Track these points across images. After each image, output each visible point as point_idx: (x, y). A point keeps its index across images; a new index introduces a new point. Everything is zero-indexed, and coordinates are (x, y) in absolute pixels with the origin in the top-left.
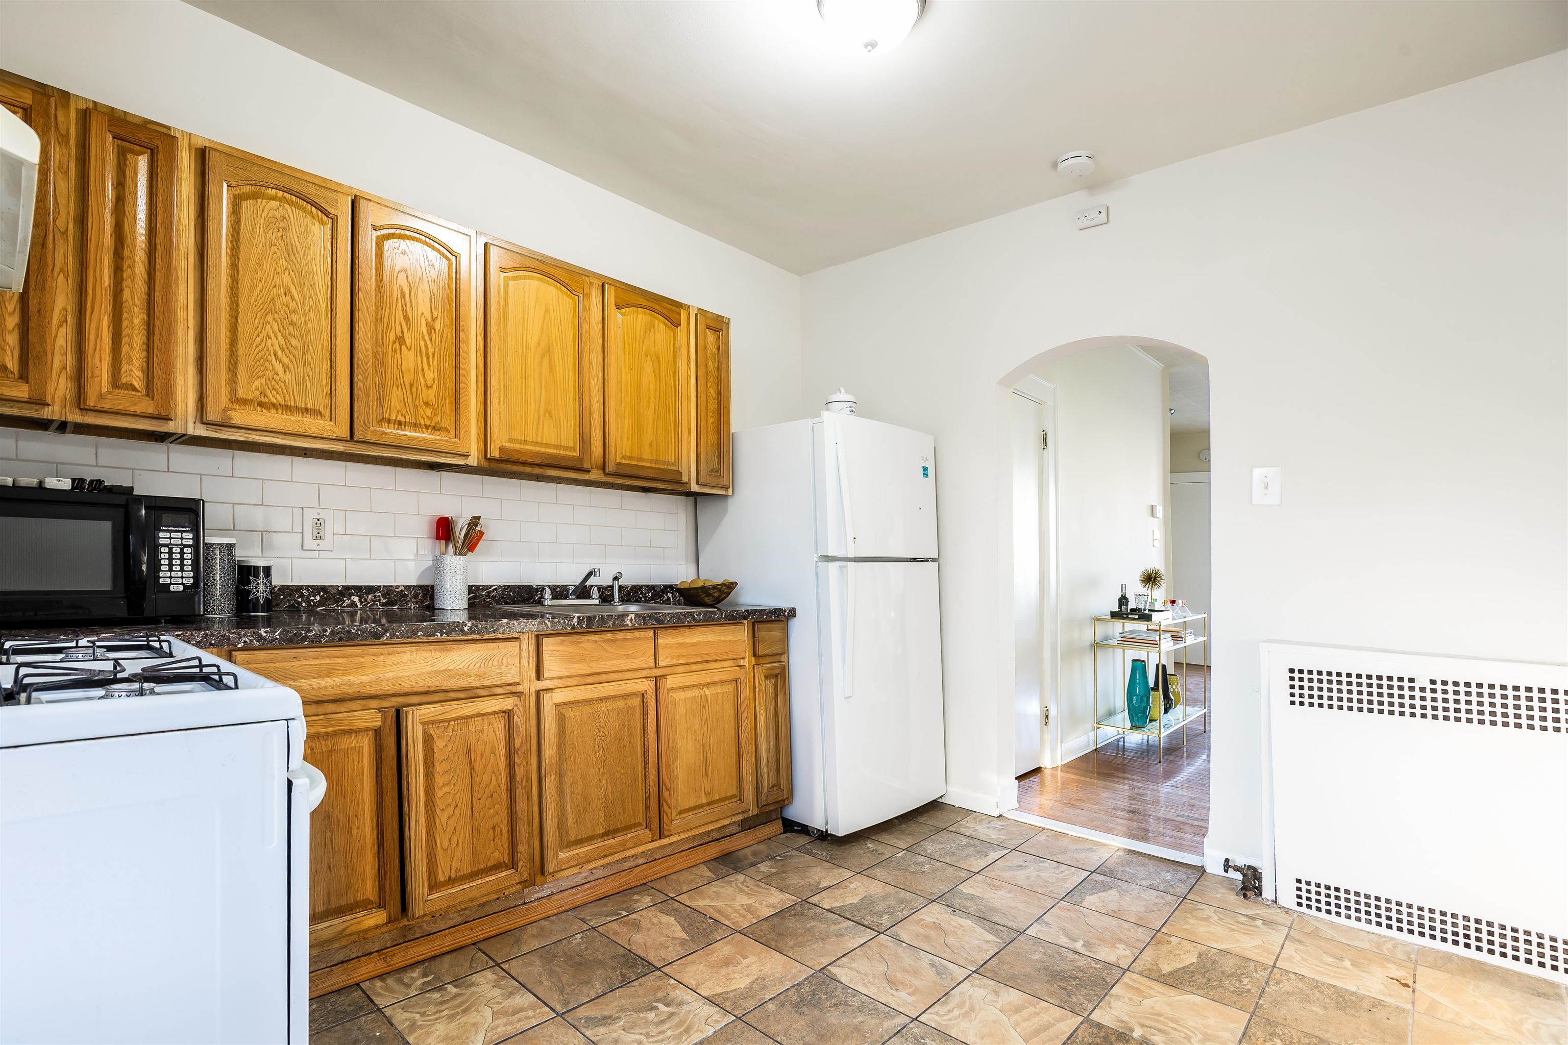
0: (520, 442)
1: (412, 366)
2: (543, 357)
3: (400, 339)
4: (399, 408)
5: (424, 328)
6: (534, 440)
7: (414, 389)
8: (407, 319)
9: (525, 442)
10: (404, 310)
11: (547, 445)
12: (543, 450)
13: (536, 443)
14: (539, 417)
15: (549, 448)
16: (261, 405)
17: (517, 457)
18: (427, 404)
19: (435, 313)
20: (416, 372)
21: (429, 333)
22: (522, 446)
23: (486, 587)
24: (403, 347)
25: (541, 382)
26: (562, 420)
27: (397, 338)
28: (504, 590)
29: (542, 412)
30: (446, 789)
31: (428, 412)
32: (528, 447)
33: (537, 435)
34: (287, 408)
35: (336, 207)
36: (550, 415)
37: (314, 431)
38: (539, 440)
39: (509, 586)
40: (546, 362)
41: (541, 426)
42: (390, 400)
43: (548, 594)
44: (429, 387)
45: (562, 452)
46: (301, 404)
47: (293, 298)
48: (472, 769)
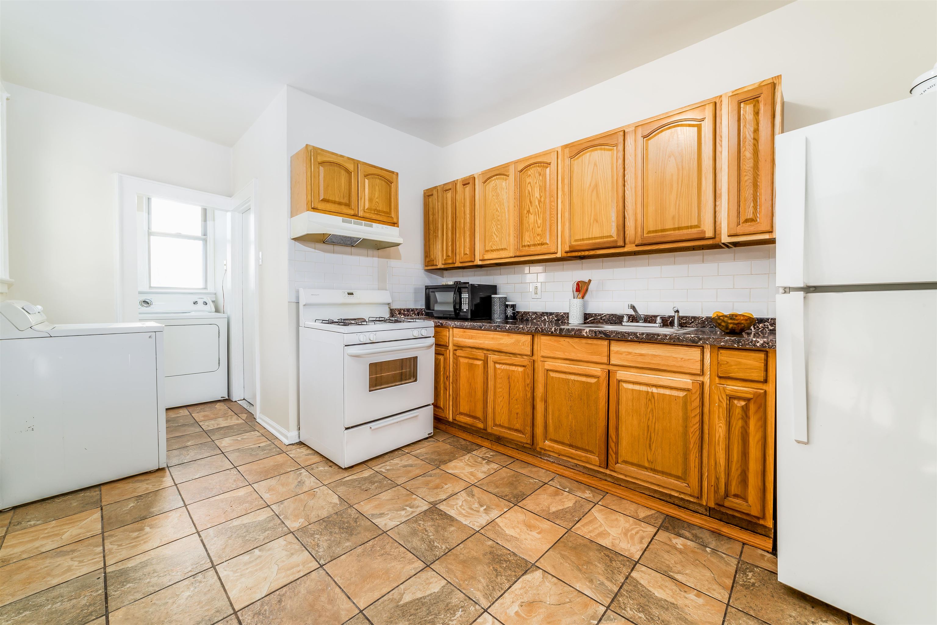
0: (580, 240)
1: (533, 220)
2: (593, 191)
3: (529, 212)
4: (528, 240)
5: (537, 203)
6: (588, 237)
7: (533, 230)
8: (531, 202)
9: (583, 240)
10: (530, 199)
11: (595, 238)
12: (594, 241)
13: (589, 239)
14: (590, 224)
15: (597, 239)
16: (492, 251)
17: (578, 248)
18: (538, 235)
19: (541, 195)
20: (534, 222)
21: (539, 204)
22: (582, 242)
23: (600, 315)
24: (530, 214)
25: (591, 205)
26: (604, 222)
27: (527, 211)
28: (610, 316)
29: (592, 221)
30: (500, 390)
31: (539, 238)
32: (585, 242)
33: (589, 234)
34: (498, 250)
35: (508, 172)
36: (597, 222)
37: (504, 256)
38: (590, 237)
39: (612, 315)
40: (595, 192)
41: (591, 230)
42: (525, 238)
43: (625, 319)
44: (539, 227)
45: (605, 240)
46: (501, 248)
47: (498, 212)
48: (510, 386)
